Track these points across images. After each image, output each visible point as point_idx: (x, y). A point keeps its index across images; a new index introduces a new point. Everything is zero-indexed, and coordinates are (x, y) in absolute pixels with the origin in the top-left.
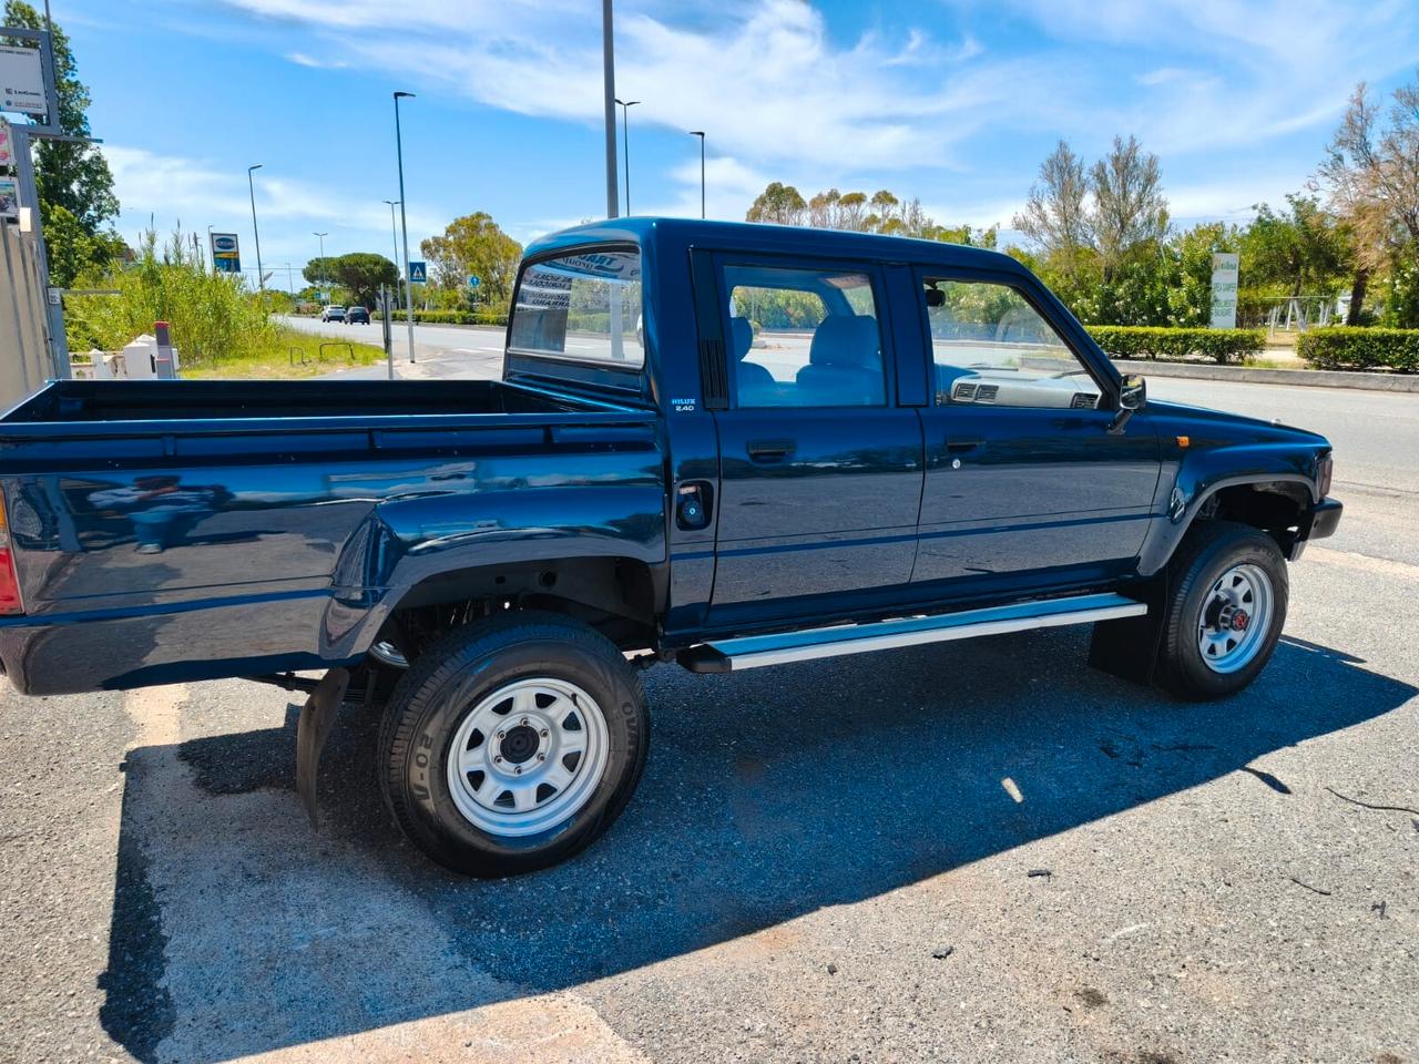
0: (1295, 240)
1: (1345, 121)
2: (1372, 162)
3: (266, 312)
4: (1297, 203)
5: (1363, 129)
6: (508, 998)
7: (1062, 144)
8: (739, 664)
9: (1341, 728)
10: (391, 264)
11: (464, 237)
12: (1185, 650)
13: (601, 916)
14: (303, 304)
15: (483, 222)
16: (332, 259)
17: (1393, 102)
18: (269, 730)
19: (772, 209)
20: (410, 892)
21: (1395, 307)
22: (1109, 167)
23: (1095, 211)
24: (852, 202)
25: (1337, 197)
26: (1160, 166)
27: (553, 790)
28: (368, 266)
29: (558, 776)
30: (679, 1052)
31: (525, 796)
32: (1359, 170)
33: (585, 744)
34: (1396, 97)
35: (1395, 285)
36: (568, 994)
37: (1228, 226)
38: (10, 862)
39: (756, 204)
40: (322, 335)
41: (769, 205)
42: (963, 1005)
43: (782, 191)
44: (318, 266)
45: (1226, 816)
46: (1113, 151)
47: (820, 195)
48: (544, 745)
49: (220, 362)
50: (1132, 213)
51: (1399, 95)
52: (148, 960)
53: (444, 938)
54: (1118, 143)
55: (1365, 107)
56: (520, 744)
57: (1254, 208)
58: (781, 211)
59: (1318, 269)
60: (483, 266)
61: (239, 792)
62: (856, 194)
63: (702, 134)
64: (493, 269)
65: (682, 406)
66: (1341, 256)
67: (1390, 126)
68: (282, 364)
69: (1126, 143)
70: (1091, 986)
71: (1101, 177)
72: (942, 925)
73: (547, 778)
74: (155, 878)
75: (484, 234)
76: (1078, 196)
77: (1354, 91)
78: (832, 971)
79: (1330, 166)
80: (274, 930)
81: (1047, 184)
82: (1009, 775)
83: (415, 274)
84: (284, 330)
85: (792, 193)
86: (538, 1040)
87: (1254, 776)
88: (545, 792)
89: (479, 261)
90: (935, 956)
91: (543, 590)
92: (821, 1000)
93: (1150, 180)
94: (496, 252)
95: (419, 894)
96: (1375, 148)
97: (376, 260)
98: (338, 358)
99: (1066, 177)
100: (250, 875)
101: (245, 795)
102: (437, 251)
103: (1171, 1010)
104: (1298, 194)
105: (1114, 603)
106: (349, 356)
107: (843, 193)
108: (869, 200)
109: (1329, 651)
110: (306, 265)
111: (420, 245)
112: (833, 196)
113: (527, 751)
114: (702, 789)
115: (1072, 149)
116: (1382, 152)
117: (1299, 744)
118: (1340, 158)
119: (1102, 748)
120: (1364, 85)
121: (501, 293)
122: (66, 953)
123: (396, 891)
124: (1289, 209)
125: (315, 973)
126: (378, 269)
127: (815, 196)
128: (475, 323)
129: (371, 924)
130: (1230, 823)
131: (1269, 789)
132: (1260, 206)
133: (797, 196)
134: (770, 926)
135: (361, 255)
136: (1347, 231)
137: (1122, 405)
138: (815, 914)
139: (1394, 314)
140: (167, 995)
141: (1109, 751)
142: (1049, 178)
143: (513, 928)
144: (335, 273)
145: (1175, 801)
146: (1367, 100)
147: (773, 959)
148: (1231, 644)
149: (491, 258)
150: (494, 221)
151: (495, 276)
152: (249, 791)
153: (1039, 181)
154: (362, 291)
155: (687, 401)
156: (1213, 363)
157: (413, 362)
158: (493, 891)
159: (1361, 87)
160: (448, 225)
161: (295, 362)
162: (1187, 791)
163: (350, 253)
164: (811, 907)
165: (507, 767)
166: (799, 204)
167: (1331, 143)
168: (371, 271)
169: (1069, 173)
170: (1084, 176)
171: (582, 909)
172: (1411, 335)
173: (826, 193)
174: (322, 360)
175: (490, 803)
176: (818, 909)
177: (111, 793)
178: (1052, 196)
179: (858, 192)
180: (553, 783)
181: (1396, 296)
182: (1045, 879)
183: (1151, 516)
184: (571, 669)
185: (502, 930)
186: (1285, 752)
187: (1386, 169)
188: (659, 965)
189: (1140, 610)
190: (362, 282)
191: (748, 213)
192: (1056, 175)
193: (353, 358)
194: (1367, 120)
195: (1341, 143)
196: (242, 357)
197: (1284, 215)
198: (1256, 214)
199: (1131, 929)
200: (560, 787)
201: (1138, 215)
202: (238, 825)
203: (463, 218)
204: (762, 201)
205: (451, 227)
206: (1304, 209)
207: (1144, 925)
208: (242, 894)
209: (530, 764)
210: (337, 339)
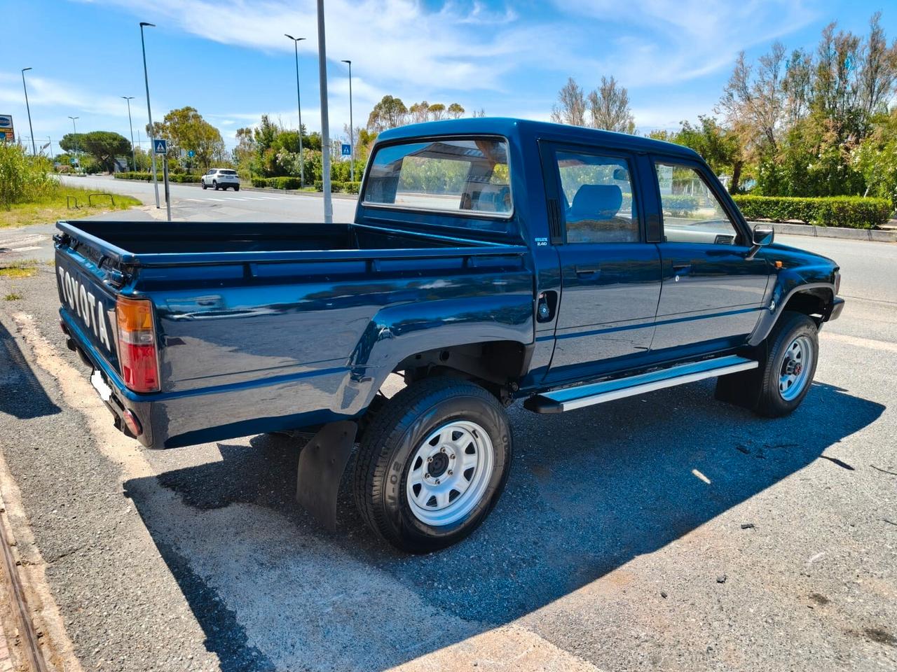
0: (703, 143)
1: (734, 73)
2: (748, 99)
3: (44, 171)
4: (705, 121)
5: (744, 79)
6: (480, 632)
7: (570, 80)
8: (568, 407)
9: (857, 430)
10: (125, 140)
11: (177, 123)
12: (773, 388)
13: (505, 574)
14: (59, 165)
15: (191, 114)
16: (81, 135)
17: (759, 63)
18: (215, 463)
19: (386, 113)
20: (375, 567)
21: (760, 184)
22: (599, 95)
23: (591, 121)
24: (436, 110)
25: (730, 118)
26: (628, 95)
27: (458, 493)
28: (109, 141)
29: (460, 483)
30: (604, 655)
31: (443, 498)
32: (742, 103)
33: (476, 463)
34: (761, 61)
35: (761, 171)
36: (515, 625)
37: (669, 134)
38: (85, 568)
39: (375, 108)
40: (85, 189)
41: (384, 110)
42: (752, 611)
43: (393, 101)
44: (70, 140)
45: (828, 485)
46: (601, 85)
47: (416, 104)
48: (452, 464)
49: (12, 206)
50: (613, 123)
51: (762, 60)
52: (230, 628)
53: (415, 596)
54: (604, 81)
55: (745, 66)
56: (439, 465)
57: (681, 123)
58: (392, 113)
59: (716, 160)
60: (192, 143)
61: (219, 507)
62: (439, 105)
63: (350, 62)
64: (199, 145)
65: (541, 242)
66: (729, 153)
67: (758, 78)
68: (61, 208)
69: (609, 80)
70: (815, 592)
71: (595, 101)
72: (711, 562)
73: (455, 486)
74: (198, 570)
75: (192, 121)
76: (581, 112)
77: (737, 57)
78: (664, 596)
79: (726, 100)
80: (302, 600)
81: (563, 104)
82: (695, 468)
83: (158, 148)
84: (57, 185)
85: (399, 103)
86: (516, 657)
87: (829, 461)
88: (454, 494)
89: (189, 140)
90: (719, 582)
91: (441, 363)
92: (669, 615)
93: (623, 103)
94: (200, 134)
95: (382, 568)
96: (750, 91)
97: (114, 137)
98: (103, 204)
99: (574, 99)
100: (262, 564)
101: (224, 509)
102: (158, 132)
103: (865, 602)
104: (704, 116)
105: (740, 362)
106: (111, 203)
107: (431, 104)
108: (447, 108)
109: (826, 385)
110: (61, 139)
111: (145, 127)
112: (425, 105)
113: (441, 469)
114: (521, 487)
115: (577, 83)
116: (754, 93)
117: (842, 440)
118: (732, 95)
119: (737, 448)
120: (744, 53)
121: (205, 162)
122: (168, 629)
123: (365, 567)
124: (700, 125)
125: (348, 626)
126: (116, 143)
127: (413, 105)
128: (192, 182)
129: (364, 591)
130: (832, 489)
131: (841, 468)
132: (684, 122)
133: (402, 104)
134: (611, 571)
135: (103, 133)
136: (732, 139)
137: (754, 243)
138: (633, 561)
139: (761, 188)
140: (259, 652)
141: (742, 449)
142: (564, 100)
143: (456, 585)
144: (84, 145)
145: (795, 478)
146: (747, 63)
147: (624, 592)
148: (790, 383)
149: (197, 138)
150: (199, 113)
151: (201, 150)
152: (226, 506)
153: (558, 102)
154: (104, 158)
155: (543, 239)
156: (670, 216)
157: (158, 208)
158: (429, 561)
159: (742, 54)
160: (166, 115)
161: (71, 206)
162: (798, 472)
163: (95, 131)
164: (629, 557)
165: (431, 479)
166: (403, 110)
167: (726, 87)
168: (110, 144)
169: (576, 99)
170: (584, 98)
171: (490, 569)
172: (782, 200)
173: (420, 103)
174: (90, 205)
175: (424, 505)
176: (633, 558)
177: (129, 513)
178: (566, 112)
179: (440, 104)
180: (458, 489)
181: (761, 177)
182: (752, 529)
183: (761, 309)
184: (476, 414)
185: (450, 588)
186: (836, 445)
187: (756, 102)
188: (558, 601)
189: (754, 365)
190: (105, 152)
191: (371, 115)
192: (568, 99)
193: (113, 204)
194: (746, 74)
195: (732, 86)
196: (28, 202)
197: (696, 128)
198: (682, 127)
199: (818, 556)
200: (462, 490)
201: (616, 125)
202: (232, 530)
203: (176, 110)
204: (379, 107)
205: (168, 116)
206: (709, 125)
207: (822, 553)
208: (265, 577)
209: (444, 477)
210: (98, 191)
